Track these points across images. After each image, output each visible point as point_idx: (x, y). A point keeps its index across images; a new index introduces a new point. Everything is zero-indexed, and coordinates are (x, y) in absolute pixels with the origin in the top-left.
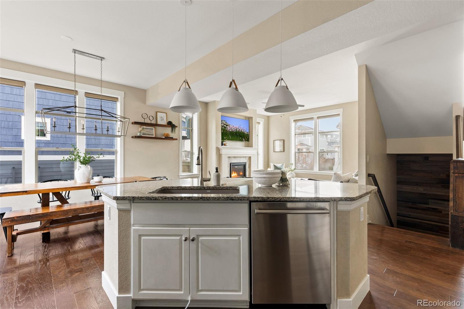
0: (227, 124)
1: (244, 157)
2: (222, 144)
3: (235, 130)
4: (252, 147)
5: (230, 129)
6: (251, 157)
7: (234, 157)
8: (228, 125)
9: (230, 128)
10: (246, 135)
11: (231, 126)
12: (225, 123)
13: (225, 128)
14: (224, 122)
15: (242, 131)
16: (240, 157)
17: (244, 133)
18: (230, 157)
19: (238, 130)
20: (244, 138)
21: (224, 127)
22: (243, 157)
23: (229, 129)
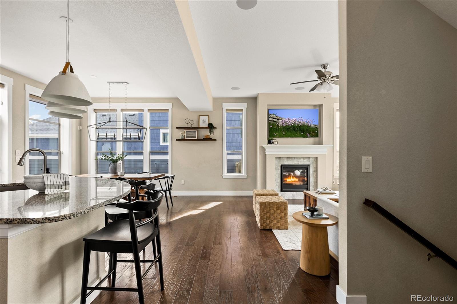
0: (278, 118)
1: (306, 158)
2: (270, 142)
3: (291, 124)
4: (323, 145)
5: (283, 124)
6: (317, 158)
7: (287, 158)
8: (280, 119)
9: (283, 122)
10: (314, 128)
11: (284, 119)
12: (275, 117)
13: (275, 123)
14: (273, 115)
15: (305, 123)
16: (298, 158)
17: (308, 127)
18: (280, 158)
19: (297, 123)
20: (309, 133)
21: (274, 121)
22: (304, 158)
23: (281, 123)
